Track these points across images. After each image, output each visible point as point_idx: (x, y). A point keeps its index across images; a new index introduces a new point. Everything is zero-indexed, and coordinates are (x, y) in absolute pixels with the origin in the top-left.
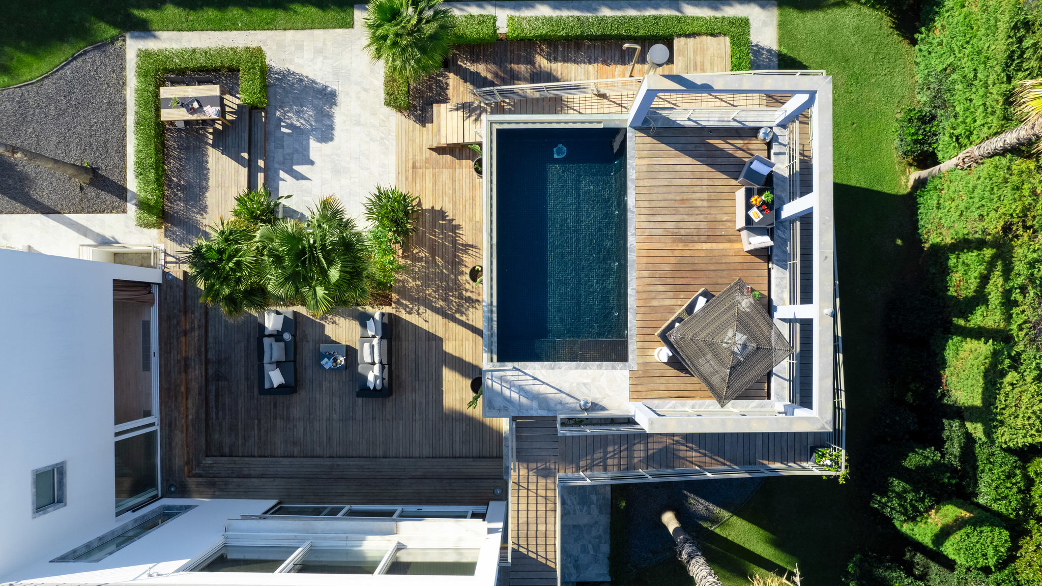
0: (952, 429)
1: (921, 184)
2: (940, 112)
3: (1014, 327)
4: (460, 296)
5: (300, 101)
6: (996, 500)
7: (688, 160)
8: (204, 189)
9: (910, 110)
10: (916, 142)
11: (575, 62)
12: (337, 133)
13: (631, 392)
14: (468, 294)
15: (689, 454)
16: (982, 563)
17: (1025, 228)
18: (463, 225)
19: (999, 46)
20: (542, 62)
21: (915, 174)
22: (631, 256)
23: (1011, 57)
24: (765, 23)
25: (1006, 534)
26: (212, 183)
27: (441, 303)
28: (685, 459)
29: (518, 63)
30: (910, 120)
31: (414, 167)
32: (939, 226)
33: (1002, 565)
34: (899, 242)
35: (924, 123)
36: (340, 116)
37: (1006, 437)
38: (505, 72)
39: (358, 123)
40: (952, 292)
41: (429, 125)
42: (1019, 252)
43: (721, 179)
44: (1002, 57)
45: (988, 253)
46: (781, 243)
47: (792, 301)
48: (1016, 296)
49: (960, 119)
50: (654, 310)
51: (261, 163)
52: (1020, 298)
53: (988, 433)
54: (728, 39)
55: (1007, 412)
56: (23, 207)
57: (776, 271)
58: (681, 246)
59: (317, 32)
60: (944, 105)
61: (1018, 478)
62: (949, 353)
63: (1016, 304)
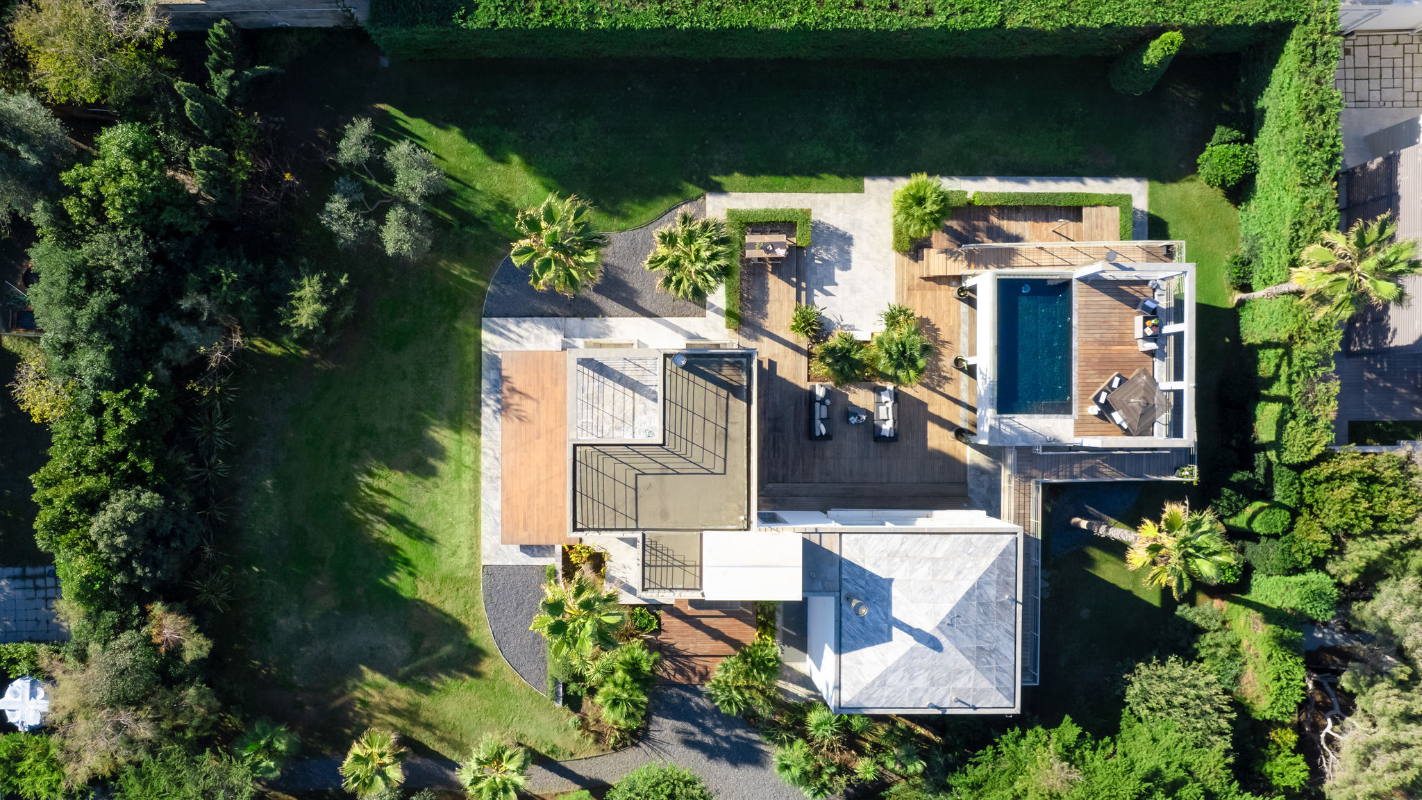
0: (1260, 458)
1: (1241, 303)
2: (1254, 260)
3: (1293, 395)
4: (940, 376)
5: (828, 242)
6: (1284, 498)
7: (1108, 298)
8: (765, 302)
9: (1235, 257)
10: (1239, 277)
11: (1016, 220)
12: (853, 264)
13: (1075, 432)
14: (945, 374)
15: (1104, 470)
16: (1274, 531)
17: (1300, 338)
18: (941, 328)
19: (1286, 232)
20: (994, 220)
21: (1239, 296)
22: (1075, 354)
23: (1292, 240)
24: (1139, 193)
25: (1288, 514)
26: (771, 298)
27: (927, 380)
28: (1102, 473)
29: (978, 220)
30: (1236, 263)
31: (909, 289)
32: (1253, 332)
33: (1285, 532)
34: (1227, 340)
35: (1244, 265)
36: (856, 253)
37: (1288, 458)
38: (970, 226)
39: (868, 258)
40: (1260, 373)
41: (920, 262)
42: (1296, 352)
43: (1127, 309)
44: (1288, 239)
45: (1280, 351)
46: (1162, 346)
47: (1168, 379)
48: (1294, 377)
49: (1265, 269)
50: (1088, 384)
51: (804, 285)
52: (1296, 379)
53: (1278, 456)
54: (1117, 209)
55: (1288, 444)
56: (632, 312)
57: (1157, 362)
58: (1103, 348)
59: (839, 195)
60: (1256, 256)
61: (1297, 485)
62: (1258, 412)
63: (1294, 382)
